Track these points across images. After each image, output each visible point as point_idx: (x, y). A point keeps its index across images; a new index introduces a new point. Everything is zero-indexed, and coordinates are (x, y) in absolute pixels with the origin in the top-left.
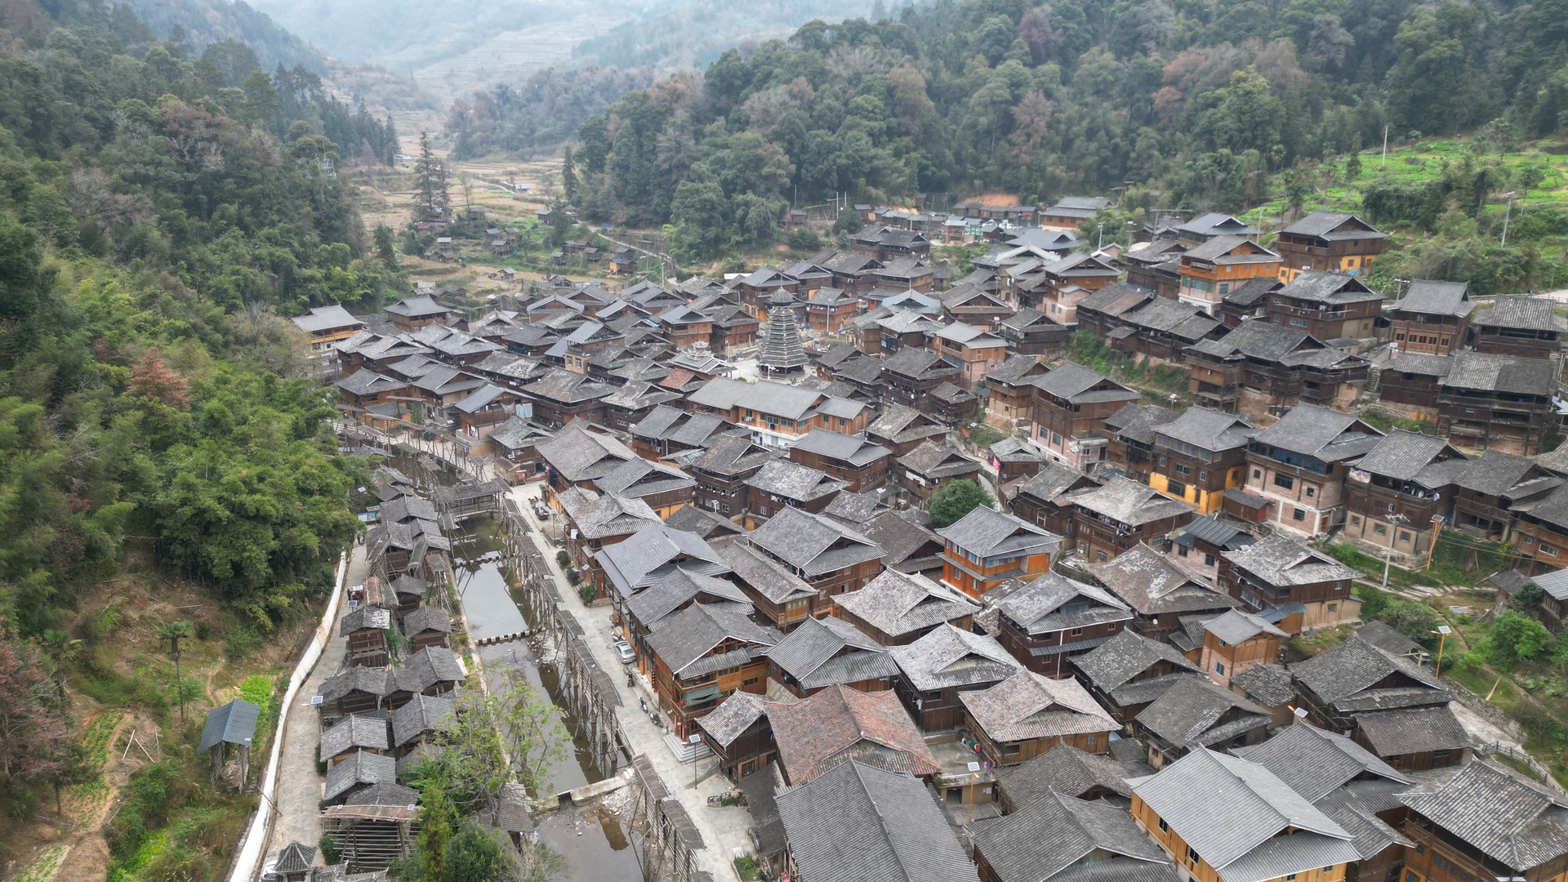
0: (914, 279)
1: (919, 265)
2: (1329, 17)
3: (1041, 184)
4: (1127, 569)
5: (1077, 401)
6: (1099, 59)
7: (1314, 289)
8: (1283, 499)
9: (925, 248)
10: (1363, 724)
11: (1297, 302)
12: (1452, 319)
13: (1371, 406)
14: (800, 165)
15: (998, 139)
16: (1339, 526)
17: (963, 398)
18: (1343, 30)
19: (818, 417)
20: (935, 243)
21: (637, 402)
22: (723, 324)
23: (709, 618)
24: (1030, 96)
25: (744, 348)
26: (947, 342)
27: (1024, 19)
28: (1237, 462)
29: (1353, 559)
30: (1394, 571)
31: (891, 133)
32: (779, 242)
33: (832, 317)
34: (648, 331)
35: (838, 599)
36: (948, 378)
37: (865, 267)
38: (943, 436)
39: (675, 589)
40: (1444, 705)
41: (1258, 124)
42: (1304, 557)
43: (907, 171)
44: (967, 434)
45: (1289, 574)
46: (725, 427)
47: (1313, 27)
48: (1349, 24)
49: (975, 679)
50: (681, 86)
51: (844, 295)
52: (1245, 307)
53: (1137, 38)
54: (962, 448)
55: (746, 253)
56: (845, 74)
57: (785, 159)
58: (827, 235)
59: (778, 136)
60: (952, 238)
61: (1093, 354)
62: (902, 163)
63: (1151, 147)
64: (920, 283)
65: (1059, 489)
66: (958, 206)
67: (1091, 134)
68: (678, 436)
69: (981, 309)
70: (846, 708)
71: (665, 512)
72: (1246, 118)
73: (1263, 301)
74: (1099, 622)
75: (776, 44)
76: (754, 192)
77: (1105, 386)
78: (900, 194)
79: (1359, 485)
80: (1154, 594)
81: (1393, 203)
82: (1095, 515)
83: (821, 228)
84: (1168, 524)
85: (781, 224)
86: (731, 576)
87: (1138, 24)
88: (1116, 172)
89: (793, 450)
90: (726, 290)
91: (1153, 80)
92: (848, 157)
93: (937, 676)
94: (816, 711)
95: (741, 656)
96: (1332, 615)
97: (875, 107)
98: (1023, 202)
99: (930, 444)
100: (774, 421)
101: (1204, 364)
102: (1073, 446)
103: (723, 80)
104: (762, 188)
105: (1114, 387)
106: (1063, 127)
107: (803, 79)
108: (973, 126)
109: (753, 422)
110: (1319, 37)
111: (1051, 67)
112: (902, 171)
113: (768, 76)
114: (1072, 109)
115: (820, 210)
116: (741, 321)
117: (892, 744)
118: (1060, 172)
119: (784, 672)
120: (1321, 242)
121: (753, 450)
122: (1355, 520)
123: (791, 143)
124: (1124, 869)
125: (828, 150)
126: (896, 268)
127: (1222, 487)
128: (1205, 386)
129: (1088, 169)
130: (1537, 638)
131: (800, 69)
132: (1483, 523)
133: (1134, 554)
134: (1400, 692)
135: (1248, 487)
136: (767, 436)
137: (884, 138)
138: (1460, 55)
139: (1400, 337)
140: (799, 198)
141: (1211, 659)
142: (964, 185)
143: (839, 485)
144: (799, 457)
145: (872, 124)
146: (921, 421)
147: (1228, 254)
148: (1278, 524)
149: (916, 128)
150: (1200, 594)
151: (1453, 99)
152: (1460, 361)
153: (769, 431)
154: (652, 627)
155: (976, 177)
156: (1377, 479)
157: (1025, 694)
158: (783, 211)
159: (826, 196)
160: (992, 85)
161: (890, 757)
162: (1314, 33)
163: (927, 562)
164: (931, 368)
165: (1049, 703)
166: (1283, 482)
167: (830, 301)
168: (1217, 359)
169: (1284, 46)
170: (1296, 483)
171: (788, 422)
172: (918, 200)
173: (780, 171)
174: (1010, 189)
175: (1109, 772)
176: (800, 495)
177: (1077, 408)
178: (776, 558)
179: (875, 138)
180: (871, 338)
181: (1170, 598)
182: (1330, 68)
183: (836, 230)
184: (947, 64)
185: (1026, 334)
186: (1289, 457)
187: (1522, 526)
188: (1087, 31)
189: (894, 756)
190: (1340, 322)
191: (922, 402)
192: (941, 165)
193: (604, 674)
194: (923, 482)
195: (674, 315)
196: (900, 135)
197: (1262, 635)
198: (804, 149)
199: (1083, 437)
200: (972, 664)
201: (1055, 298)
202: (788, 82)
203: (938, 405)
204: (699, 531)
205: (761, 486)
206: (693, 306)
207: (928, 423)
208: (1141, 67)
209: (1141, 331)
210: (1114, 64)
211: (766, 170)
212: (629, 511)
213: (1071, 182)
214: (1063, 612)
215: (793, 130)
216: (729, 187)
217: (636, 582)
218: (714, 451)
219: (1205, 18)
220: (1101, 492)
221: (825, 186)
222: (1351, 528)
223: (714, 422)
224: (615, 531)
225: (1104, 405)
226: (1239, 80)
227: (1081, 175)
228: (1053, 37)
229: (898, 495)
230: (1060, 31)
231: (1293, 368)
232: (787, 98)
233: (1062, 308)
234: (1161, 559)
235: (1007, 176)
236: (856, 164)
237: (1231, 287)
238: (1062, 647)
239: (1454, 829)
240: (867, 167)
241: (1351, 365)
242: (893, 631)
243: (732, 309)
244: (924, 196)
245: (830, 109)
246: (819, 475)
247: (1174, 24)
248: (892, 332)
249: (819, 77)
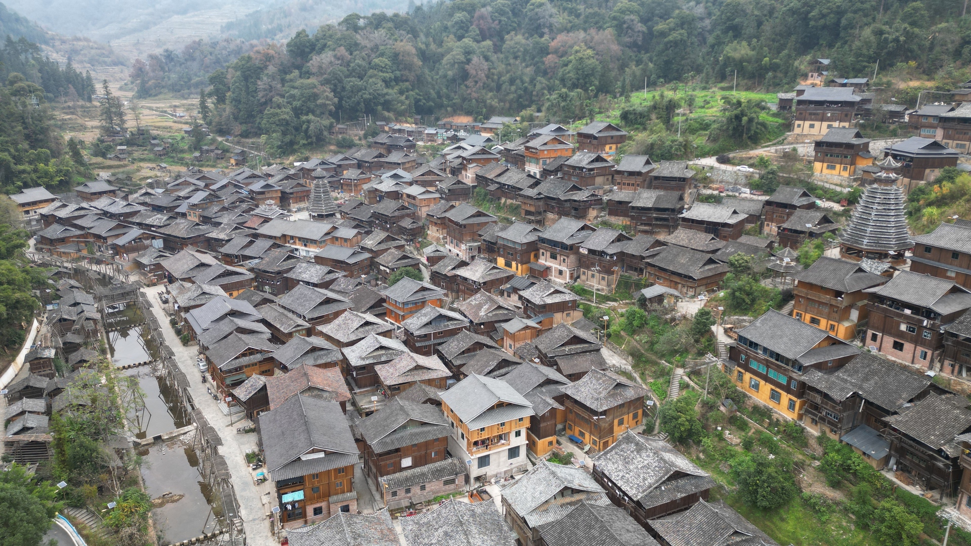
0: (404, 163)
1: (406, 155)
2: (632, 17)
3: (484, 110)
4: (473, 303)
5: (464, 222)
6: (517, 40)
7: (581, 161)
8: (554, 265)
9: (413, 146)
10: (559, 362)
11: (574, 168)
12: (639, 174)
13: (604, 219)
14: (341, 99)
15: (460, 84)
16: (578, 277)
17: (415, 226)
18: (640, 24)
19: (331, 237)
20: (420, 143)
21: (227, 235)
22: (288, 191)
23: (240, 339)
24: (475, 59)
25: (302, 205)
26: (409, 196)
27: (476, 15)
28: (533, 249)
29: (582, 292)
30: (598, 296)
31: (397, 80)
32: (330, 144)
33: (356, 185)
34: (240, 196)
35: (320, 328)
36: (408, 215)
37: (376, 157)
38: (403, 246)
39: (226, 327)
40: (598, 350)
41: (587, 75)
42: (552, 290)
43: (407, 102)
44: (418, 245)
45: (545, 299)
46: (275, 246)
47: (625, 22)
48: (644, 21)
49: (383, 359)
50: (271, 52)
51: (362, 173)
52: (552, 172)
53: (539, 27)
54: (416, 253)
55: (311, 150)
56: (368, 46)
57: (331, 95)
58: (360, 139)
59: (327, 82)
60: (430, 141)
61: (484, 200)
62: (403, 98)
63: (543, 88)
64: (407, 166)
65: (450, 268)
66: (440, 123)
67: (512, 81)
68: (247, 252)
69: (430, 178)
70: (305, 374)
71: (235, 294)
72: (580, 72)
73: (559, 169)
74: (451, 327)
75: (329, 27)
76: (314, 115)
77: (479, 214)
78: (404, 115)
79: (583, 255)
80: (482, 313)
81: (631, 117)
82: (466, 279)
83: (356, 135)
84: (501, 281)
85: (331, 133)
86: (264, 322)
87: (539, 19)
88: (527, 103)
89: (316, 257)
90: (292, 172)
91: (544, 51)
92: (370, 94)
93: (363, 359)
94: (290, 377)
95: (258, 357)
96: (569, 318)
97: (386, 65)
98: (475, 120)
99: (393, 250)
100: (306, 242)
101: (526, 201)
102: (463, 247)
103: (298, 48)
104: (318, 112)
105: (485, 215)
106: (496, 77)
107: (342, 48)
108: (445, 76)
109: (294, 243)
110: (629, 28)
111: (488, 43)
112: (404, 102)
113: (324, 46)
114: (501, 67)
115: (355, 125)
116: (300, 189)
117: (327, 388)
118: (495, 103)
119: (281, 363)
120: (595, 138)
121: (289, 257)
122: (584, 273)
123: (335, 85)
124: (426, 429)
125: (357, 90)
126: (395, 157)
127: (528, 262)
128: (528, 213)
129: (511, 102)
130: (641, 317)
131: (342, 42)
132: (636, 270)
133: (478, 295)
134: (578, 346)
135: (540, 261)
136: (303, 251)
137: (393, 83)
138: (685, 38)
139: (619, 184)
140: (343, 118)
141: (508, 342)
142: (443, 111)
143: (339, 274)
144: (319, 260)
145: (385, 75)
146: (389, 239)
147: (545, 144)
148: (553, 278)
149: (412, 77)
150: (506, 312)
151: (683, 62)
152: (639, 194)
153: (304, 248)
154: (210, 347)
155: (448, 106)
156: (590, 251)
157: (405, 363)
158: (331, 126)
159: (358, 116)
160: (454, 53)
161: (325, 395)
162: (625, 26)
163: (379, 310)
164: (398, 209)
165: (415, 364)
166: (554, 257)
167: (353, 177)
168: (531, 198)
169: (609, 33)
170: (558, 256)
171: (314, 242)
172: (415, 119)
173: (328, 102)
174: (468, 113)
175: (433, 392)
176: (315, 280)
177: (465, 226)
178: (290, 310)
179: (387, 83)
180: (372, 196)
181: (490, 315)
182: (634, 45)
183: (365, 136)
184: (434, 41)
185: (449, 190)
186: (554, 243)
187: (649, 269)
188: (513, 22)
189: (327, 394)
190: (594, 177)
191: (394, 229)
192: (428, 99)
193: (182, 373)
194: (388, 271)
195: (257, 186)
196: (403, 81)
197: (527, 327)
198: (344, 88)
199: (469, 241)
200: (383, 352)
201: (466, 170)
202: (334, 50)
203: (402, 231)
204: (250, 301)
205: (294, 277)
206: (271, 181)
207: (394, 239)
208: (537, 43)
209: (502, 185)
210: (523, 41)
211: (319, 102)
212: (207, 291)
213: (503, 109)
214: (433, 324)
215: (336, 78)
216: (298, 112)
217: (204, 327)
218: (267, 259)
219: (578, 16)
220: (469, 267)
221: (357, 111)
222: (583, 277)
223: (270, 243)
224: (198, 302)
225: (479, 224)
226: (577, 52)
227: (507, 105)
228: (493, 26)
229: (377, 279)
230: (497, 22)
231: (566, 201)
232: (333, 59)
233: (468, 177)
234: (489, 297)
235: (466, 105)
236: (375, 98)
237: (548, 161)
238: (433, 341)
239: (578, 398)
240: (382, 100)
241: (593, 198)
242: (344, 340)
243: (295, 182)
244: (419, 117)
245: (359, 66)
246: (326, 269)
247: (560, 19)
248: (382, 192)
249: (353, 47)
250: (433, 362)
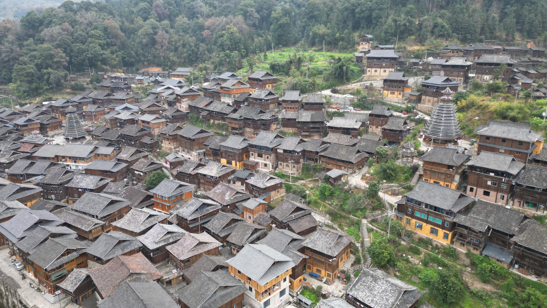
0: (127, 99)
1: (128, 94)
2: (252, 9)
3: (169, 63)
4: (218, 191)
5: (194, 138)
6: (182, 20)
7: (260, 95)
8: (261, 161)
9: (130, 88)
10: (291, 225)
11: (256, 99)
12: (297, 101)
13: (280, 129)
14: (71, 57)
15: (151, 48)
16: (277, 167)
17: (153, 141)
18: (256, 14)
19: (95, 155)
20: (133, 85)
21: (8, 159)
22: (45, 122)
23: (57, 243)
24: (160, 32)
25: (57, 132)
26: (143, 122)
27: (154, 5)
28: (246, 151)
29: (282, 176)
30: (293, 177)
31: (108, 45)
32: (66, 88)
33: (95, 116)
34: (9, 129)
35: (114, 224)
36: (146, 135)
37: (106, 96)
38: (147, 156)
39: (39, 234)
40: (310, 214)
41: (236, 43)
42: (269, 178)
43: (117, 59)
44: (156, 154)
45: (265, 184)
46: (53, 164)
47: (247, 12)
48: (258, 12)
49: (171, 241)
50: (9, 25)
51: (98, 107)
52: (241, 102)
53: (194, 13)
54: (155, 159)
55: (52, 93)
56: (85, 22)
57: (64, 55)
58: (88, 84)
59: (59, 46)
60: (139, 84)
61: (197, 121)
62: (115, 56)
63: (204, 50)
64: (129, 101)
65: (192, 169)
66: (140, 72)
67: (184, 46)
68: (30, 171)
69: (154, 109)
70: (123, 264)
71: (29, 204)
72: (233, 41)
73: (246, 100)
74: (211, 211)
75: (52, 10)
76: (51, 68)
77: (202, 132)
78: (116, 68)
79: (280, 154)
80: (227, 198)
81: (277, 67)
82: (205, 175)
83: (84, 82)
84: (228, 174)
85: (66, 81)
86: (65, 224)
87: (194, 8)
88: (194, 59)
89: (86, 170)
90: (44, 109)
91: (202, 28)
92: (91, 54)
93: (157, 243)
94: (110, 268)
95: (75, 255)
96: (279, 194)
97: (100, 35)
98: (164, 70)
99: (142, 160)
100: (75, 159)
101: (232, 121)
102: (194, 153)
103: (29, 23)
104: (55, 66)
105: (205, 132)
106: (174, 43)
107: (67, 23)
108: (141, 42)
109: (66, 161)
110: (250, 15)
111: (166, 22)
112: (116, 59)
113: (51, 22)
114: (176, 37)
115: (83, 75)
116: (54, 121)
117: (143, 272)
118: (175, 59)
119: (95, 257)
120: (260, 80)
121: (67, 172)
122: (281, 164)
123: (65, 48)
124: (228, 290)
125: (81, 52)
126: (119, 95)
127: (243, 160)
128: (233, 129)
129: (185, 58)
130: (330, 190)
131: (65, 19)
132: (313, 160)
133: (219, 186)
134: (299, 213)
135: (250, 159)
136: (73, 166)
137: (106, 47)
138: (289, 22)
139: (285, 108)
140: (73, 70)
141: (247, 215)
142: (141, 64)
143: (108, 180)
144: (89, 172)
145: (100, 41)
146: (138, 152)
147: (234, 85)
148: (260, 169)
149: (118, 43)
150: (241, 195)
151: (289, 36)
152: (301, 114)
153: (74, 164)
154: (30, 253)
155: (145, 61)
156: (285, 151)
157: (189, 241)
158: (66, 76)
159: (85, 69)
160: (146, 28)
161: (142, 277)
162: (248, 14)
163: (148, 203)
164: (139, 131)
165: (198, 242)
166: (260, 156)
167: (93, 110)
168: (236, 119)
169: (240, 18)
170: (263, 155)
171: (82, 159)
172: (123, 70)
173: (62, 60)
174: (158, 65)
175: (220, 260)
176: (91, 187)
177: (194, 140)
178: (85, 213)
179: (102, 47)
180: (113, 123)
181: (232, 198)
182: (254, 25)
183: (91, 82)
184: (127, 20)
185: (172, 116)
186: (260, 148)
187: (322, 159)
188: (177, 10)
189: (144, 276)
190: (269, 105)
191: (137, 145)
192: (131, 57)
193: (9, 277)
194: (142, 174)
195: (21, 121)
196: (112, 46)
197: (260, 204)
198: (72, 51)
199: (197, 150)
200: (169, 236)
201: (181, 103)
202: (60, 24)
203: (144, 145)
204: (47, 209)
205: (73, 186)
206: (29, 116)
207: (140, 152)
208: (197, 23)
209: (211, 112)
210: (188, 22)
211: (55, 60)
212: (11, 206)
213: (180, 63)
214: (199, 210)
215: (65, 44)
216: (39, 67)
217: (20, 236)
218: (49, 175)
219: (215, 8)
220: (206, 167)
221: (83, 65)
222: (280, 167)
223: (47, 163)
224: (5, 216)
225: (202, 138)
226: (229, 28)
227: (183, 60)
228: (165, 11)
229: (133, 180)
230: (167, 9)
231: (258, 120)
232: (61, 31)
233: (183, 106)
234: (228, 186)
235: (156, 60)
236: (95, 57)
237: (236, 96)
238: (200, 222)
239: (317, 249)
240: (100, 58)
241: (273, 118)
242: (138, 231)
243: (49, 116)
244: (126, 68)
245: (81, 35)
246: (98, 178)
247: (206, 9)
248: (121, 120)
249: (73, 23)
250: (204, 237)
